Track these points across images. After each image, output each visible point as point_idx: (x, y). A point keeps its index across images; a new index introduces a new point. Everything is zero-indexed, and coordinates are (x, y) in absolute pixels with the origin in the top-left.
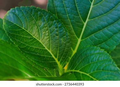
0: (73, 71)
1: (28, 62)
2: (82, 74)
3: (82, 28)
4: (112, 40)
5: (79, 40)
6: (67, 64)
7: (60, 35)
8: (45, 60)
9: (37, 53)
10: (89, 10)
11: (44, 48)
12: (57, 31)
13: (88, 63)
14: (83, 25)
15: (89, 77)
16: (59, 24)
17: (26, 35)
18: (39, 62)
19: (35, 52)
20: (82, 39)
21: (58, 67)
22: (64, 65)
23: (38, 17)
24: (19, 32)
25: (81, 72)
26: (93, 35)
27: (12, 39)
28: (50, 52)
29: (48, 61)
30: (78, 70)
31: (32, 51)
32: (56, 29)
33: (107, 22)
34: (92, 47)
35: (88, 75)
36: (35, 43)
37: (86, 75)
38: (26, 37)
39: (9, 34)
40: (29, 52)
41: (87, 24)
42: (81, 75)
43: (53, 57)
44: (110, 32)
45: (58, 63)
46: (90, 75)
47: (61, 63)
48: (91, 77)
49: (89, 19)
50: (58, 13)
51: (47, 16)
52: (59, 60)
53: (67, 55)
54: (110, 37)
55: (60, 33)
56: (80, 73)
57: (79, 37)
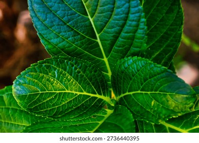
0: (122, 95)
1: (70, 124)
2: (133, 94)
3: (99, 46)
4: (137, 40)
5: (105, 60)
6: (112, 91)
7: (82, 70)
8: (86, 108)
9: (72, 107)
10: (92, 25)
11: (76, 94)
12: (76, 69)
13: (131, 79)
14: (97, 43)
15: (142, 93)
16: (72, 61)
17: (48, 97)
18: (81, 116)
19: (70, 108)
20: (107, 57)
21: (105, 101)
22: (109, 95)
23: (46, 71)
24: (39, 100)
25: (131, 93)
26: (114, 46)
27: (37, 113)
28: (85, 93)
29: (89, 105)
30: (126, 92)
31: (66, 110)
32: (73, 68)
33: (119, 26)
34: (122, 60)
35: (139, 92)
36: (62, 98)
37: (138, 93)
38: (49, 100)
39: (31, 110)
40: (64, 114)
41: (101, 40)
42: (133, 97)
43: (92, 95)
44: (129, 34)
45: (102, 97)
46: (141, 91)
47: (104, 95)
48: (144, 92)
49: (98, 33)
50: (62, 50)
51: (54, 63)
52: (100, 94)
53: (104, 83)
54: (133, 38)
55: (80, 68)
56: (130, 95)
57: (103, 58)
